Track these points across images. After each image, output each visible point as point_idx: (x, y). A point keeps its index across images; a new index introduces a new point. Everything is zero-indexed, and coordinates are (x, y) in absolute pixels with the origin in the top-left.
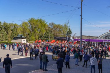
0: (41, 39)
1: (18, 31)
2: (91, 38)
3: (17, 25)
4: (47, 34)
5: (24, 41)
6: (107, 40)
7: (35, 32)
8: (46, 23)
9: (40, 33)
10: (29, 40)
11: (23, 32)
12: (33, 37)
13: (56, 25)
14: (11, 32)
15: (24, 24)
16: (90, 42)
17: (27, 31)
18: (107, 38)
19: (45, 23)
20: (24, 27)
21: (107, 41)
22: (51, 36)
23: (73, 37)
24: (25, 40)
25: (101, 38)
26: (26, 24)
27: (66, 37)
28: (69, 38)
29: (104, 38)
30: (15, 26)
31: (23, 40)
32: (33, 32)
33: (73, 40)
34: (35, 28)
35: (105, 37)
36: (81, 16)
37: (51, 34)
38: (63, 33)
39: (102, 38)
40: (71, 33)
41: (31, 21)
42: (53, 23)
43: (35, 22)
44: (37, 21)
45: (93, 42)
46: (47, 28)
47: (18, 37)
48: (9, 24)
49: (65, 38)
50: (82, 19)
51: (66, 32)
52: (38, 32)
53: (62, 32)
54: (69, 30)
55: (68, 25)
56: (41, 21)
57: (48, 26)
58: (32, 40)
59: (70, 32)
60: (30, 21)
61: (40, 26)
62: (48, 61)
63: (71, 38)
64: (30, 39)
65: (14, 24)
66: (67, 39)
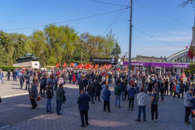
0: (67, 62)
1: (26, 48)
2: (154, 61)
3: (24, 37)
4: (77, 53)
5: (36, 64)
6: (180, 64)
7: (56, 50)
8: (76, 34)
9: (66, 52)
10: (46, 64)
11: (36, 49)
12: (53, 59)
13: (94, 37)
14: (13, 49)
15: (37, 35)
16: (152, 67)
17: (43, 46)
18: (181, 61)
19: (75, 32)
20: (36, 41)
21: (181, 66)
22: (84, 56)
23: (123, 59)
24: (38, 63)
25: (171, 60)
26: (41, 35)
27: (111, 59)
28: (116, 60)
29: (176, 61)
30: (20, 37)
31: (33, 63)
32: (52, 50)
33: (122, 63)
34: (57, 41)
35: (178, 59)
36: (131, 21)
37: (84, 52)
38: (106, 51)
39: (173, 60)
40: (119, 52)
41: (50, 29)
42: (88, 34)
43: (56, 32)
44: (60, 30)
45: (156, 67)
46: (78, 43)
47: (25, 59)
48: (11, 34)
49: (108, 60)
50: (131, 26)
51: (111, 50)
52: (61, 49)
53: (104, 49)
54: (117, 46)
55: (115, 38)
56: (67, 30)
57: (79, 39)
58: (52, 63)
59: (117, 50)
60: (48, 30)
61: (65, 39)
62: (65, 100)
63: (119, 60)
64: (48, 62)
65: (19, 35)
66: (113, 62)
